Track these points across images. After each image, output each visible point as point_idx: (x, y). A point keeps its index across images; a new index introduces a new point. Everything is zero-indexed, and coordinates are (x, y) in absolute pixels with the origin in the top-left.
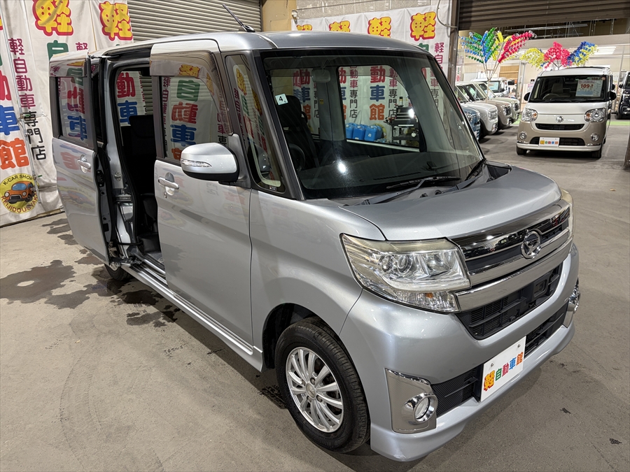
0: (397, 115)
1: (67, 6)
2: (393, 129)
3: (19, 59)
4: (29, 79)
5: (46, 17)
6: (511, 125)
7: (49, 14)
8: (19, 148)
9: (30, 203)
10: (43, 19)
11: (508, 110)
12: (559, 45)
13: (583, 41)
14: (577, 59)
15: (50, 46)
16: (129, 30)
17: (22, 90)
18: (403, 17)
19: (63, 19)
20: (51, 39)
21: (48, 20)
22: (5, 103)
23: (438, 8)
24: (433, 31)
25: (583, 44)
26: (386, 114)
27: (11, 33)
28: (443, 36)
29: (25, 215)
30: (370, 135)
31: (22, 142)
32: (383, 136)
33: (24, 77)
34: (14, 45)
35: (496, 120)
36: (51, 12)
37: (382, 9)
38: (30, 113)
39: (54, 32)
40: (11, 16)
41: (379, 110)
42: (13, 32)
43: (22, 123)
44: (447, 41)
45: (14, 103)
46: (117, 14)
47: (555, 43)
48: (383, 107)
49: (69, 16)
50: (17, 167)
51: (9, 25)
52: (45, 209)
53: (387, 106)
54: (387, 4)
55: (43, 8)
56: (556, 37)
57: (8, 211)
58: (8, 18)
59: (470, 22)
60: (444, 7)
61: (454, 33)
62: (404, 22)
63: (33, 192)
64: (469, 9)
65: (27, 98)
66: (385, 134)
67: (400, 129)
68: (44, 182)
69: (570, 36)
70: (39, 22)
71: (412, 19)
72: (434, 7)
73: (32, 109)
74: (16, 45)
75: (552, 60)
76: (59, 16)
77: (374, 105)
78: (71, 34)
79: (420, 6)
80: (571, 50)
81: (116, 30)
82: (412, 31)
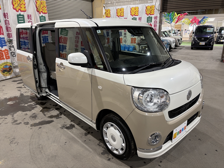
0: (141, 42)
1: (24, 1)
2: (139, 47)
3: (7, 20)
4: (10, 27)
5: (17, 5)
6: (179, 45)
7: (18, 4)
8: (6, 53)
9: (10, 72)
10: (16, 6)
11: (179, 40)
12: (196, 18)
13: (204, 16)
14: (202, 22)
15: (18, 15)
16: (46, 10)
17: (8, 31)
18: (143, 7)
19: (23, 6)
20: (18, 13)
21: (17, 6)
22: (2, 36)
23: (156, 4)
24: (154, 12)
25: (204, 17)
26: (137, 42)
27: (4, 11)
28: (157, 14)
29: (8, 77)
30: (131, 49)
31: (7, 50)
32: (135, 49)
33: (8, 27)
34: (5, 15)
35: (175, 44)
36: (18, 3)
37: (135, 4)
38: (10, 40)
39: (19, 10)
40: (4, 4)
41: (134, 40)
42: (5, 10)
43: (8, 43)
44: (158, 16)
45: (5, 36)
46: (42, 4)
47: (194, 17)
48: (136, 39)
49: (25, 5)
50: (5, 60)
51: (3, 8)
52: (15, 75)
53: (137, 39)
54: (137, 2)
55: (15, 2)
56: (194, 15)
57: (2, 75)
58: (3, 5)
59: (167, 9)
60: (158, 4)
61: (161, 13)
62: (143, 9)
63: (11, 68)
64: (167, 5)
65: (9, 34)
66: (136, 48)
67: (142, 47)
68: (15, 65)
69: (199, 14)
70: (14, 7)
71: (146, 8)
72: (154, 4)
73: (11, 38)
74: (6, 15)
75: (193, 23)
76: (21, 5)
77: (132, 38)
78: (25, 11)
79: (149, 3)
80: (200, 20)
81: (41, 10)
82: (146, 12)
